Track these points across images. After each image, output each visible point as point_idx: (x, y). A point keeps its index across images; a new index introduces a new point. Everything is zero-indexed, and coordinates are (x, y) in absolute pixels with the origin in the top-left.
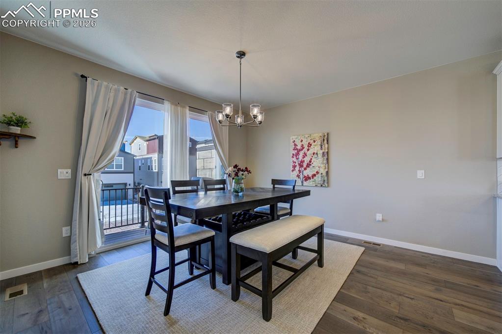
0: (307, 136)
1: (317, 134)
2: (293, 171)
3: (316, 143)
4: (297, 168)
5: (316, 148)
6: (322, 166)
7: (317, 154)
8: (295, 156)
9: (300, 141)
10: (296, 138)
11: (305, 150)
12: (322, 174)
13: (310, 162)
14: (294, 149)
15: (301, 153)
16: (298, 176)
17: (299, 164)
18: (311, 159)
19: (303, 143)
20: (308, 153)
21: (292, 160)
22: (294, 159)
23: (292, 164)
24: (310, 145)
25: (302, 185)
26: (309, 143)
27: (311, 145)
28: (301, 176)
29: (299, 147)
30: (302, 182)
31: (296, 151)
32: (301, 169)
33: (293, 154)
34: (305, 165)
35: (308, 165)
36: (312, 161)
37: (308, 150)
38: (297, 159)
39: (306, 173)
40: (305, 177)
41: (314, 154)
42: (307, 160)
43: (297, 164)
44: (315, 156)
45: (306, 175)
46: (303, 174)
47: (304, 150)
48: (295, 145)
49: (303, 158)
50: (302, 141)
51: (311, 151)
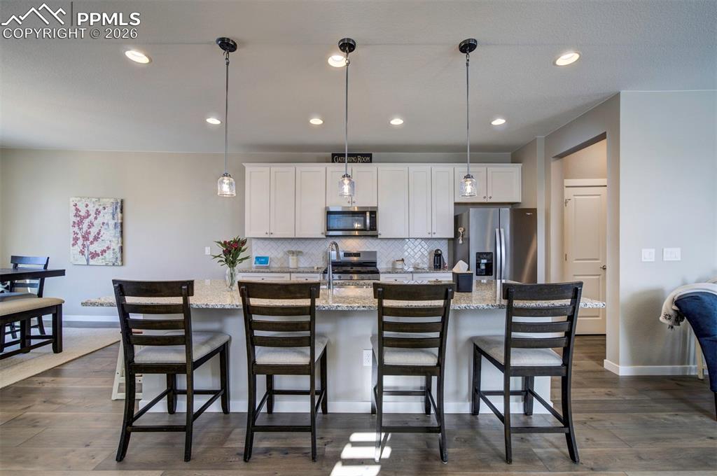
0: (94, 200)
1: (108, 200)
2: (73, 245)
3: (106, 210)
4: (80, 242)
5: (106, 217)
6: (114, 239)
7: (107, 224)
8: (76, 225)
9: (84, 205)
10: (79, 201)
11: (92, 217)
12: (114, 250)
13: (99, 234)
14: (76, 216)
15: (86, 222)
16: (82, 253)
17: (83, 237)
18: (100, 231)
19: (88, 208)
20: (96, 223)
21: (72, 230)
22: (76, 229)
23: (72, 236)
24: (98, 212)
25: (88, 264)
26: (97, 210)
27: (100, 212)
28: (86, 253)
29: (83, 213)
30: (88, 260)
31: (78, 219)
32: (85, 243)
33: (74, 222)
34: (91, 238)
35: (96, 238)
36: (102, 233)
37: (96, 218)
38: (80, 229)
39: (93, 248)
40: (91, 253)
41: (103, 223)
42: (94, 231)
43: (79, 236)
44: (105, 227)
45: (93, 251)
46: (88, 250)
47: (90, 218)
48: (77, 210)
49: (89, 228)
50: (87, 206)
51: (100, 219)
